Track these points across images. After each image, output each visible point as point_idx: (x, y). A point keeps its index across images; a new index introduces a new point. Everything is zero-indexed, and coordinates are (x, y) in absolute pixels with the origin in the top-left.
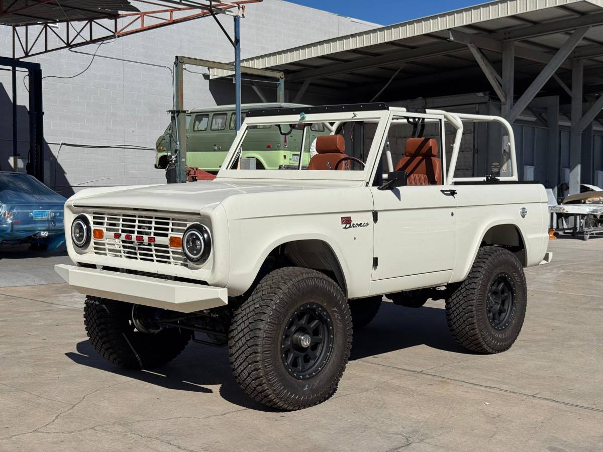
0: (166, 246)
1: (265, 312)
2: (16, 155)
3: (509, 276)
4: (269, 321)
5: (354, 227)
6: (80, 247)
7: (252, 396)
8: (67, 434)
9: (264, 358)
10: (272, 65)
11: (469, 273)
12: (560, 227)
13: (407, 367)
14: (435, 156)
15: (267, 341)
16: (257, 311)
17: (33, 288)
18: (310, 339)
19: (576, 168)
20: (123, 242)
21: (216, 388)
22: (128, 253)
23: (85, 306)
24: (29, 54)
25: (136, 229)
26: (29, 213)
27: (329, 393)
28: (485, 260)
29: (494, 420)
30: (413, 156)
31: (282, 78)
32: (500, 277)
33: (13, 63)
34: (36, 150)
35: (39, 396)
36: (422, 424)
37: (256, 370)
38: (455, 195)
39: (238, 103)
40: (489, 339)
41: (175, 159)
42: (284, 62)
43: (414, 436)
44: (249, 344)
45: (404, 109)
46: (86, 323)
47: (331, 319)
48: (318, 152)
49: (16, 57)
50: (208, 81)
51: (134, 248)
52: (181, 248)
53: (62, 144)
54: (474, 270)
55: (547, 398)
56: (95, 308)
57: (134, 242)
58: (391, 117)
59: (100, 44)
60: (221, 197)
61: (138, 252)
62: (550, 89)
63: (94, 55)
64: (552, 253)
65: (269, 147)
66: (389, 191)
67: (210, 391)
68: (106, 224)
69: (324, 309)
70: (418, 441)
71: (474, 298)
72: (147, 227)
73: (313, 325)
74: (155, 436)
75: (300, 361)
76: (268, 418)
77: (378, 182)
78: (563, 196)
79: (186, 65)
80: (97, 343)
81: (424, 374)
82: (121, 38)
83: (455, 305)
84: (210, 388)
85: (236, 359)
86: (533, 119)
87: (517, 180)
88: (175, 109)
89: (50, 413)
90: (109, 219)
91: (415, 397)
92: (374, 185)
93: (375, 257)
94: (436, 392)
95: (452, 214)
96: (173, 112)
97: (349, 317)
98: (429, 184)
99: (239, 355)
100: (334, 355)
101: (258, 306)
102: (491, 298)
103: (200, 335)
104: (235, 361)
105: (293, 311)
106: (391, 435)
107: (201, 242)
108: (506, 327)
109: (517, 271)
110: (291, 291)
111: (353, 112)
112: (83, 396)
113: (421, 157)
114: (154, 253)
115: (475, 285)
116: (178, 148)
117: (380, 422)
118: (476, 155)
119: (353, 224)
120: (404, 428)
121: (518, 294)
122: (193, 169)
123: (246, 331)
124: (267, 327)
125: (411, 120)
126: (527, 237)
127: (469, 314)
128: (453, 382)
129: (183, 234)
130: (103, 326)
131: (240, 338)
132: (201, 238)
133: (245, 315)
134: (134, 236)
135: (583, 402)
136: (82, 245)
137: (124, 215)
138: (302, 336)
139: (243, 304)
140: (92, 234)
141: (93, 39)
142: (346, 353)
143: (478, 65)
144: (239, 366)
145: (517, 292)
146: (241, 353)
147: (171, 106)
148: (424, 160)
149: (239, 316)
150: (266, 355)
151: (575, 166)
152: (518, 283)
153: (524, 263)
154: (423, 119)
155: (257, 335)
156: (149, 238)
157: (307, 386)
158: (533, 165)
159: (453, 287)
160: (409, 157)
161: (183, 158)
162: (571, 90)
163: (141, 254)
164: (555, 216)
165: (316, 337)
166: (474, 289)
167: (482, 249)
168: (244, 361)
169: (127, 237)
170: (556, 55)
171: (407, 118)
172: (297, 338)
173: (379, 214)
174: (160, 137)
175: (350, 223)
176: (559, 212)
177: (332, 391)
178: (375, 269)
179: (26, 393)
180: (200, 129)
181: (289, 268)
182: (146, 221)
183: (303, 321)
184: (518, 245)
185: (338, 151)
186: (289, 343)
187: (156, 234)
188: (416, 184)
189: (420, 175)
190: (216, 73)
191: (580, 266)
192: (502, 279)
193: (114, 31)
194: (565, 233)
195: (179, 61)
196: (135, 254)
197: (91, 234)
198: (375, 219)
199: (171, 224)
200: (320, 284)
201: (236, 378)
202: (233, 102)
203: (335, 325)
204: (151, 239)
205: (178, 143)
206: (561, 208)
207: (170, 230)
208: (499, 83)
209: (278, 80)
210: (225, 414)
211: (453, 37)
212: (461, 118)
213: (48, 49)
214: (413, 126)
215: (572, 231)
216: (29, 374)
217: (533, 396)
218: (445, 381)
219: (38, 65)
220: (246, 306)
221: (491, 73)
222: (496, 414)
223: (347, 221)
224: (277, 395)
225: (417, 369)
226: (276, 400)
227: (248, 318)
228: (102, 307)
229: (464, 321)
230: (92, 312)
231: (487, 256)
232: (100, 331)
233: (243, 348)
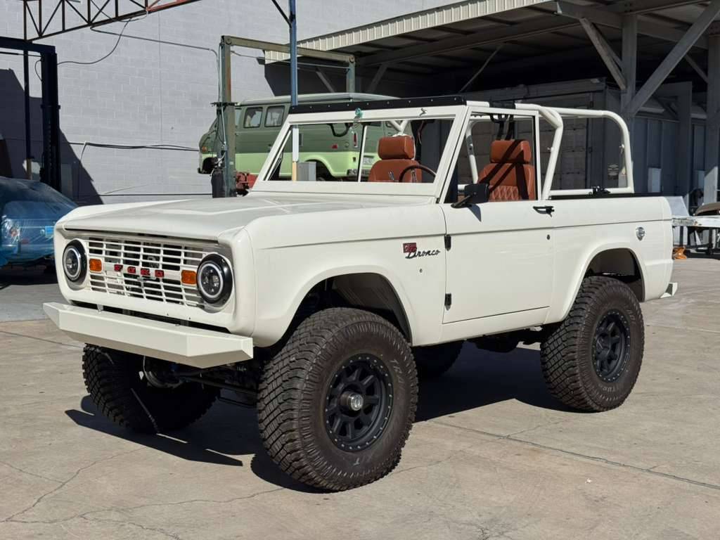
0: (178, 283)
1: (302, 367)
2: (30, 157)
3: (622, 314)
4: (307, 378)
5: (420, 256)
6: (73, 281)
7: (289, 472)
8: (49, 525)
9: (301, 426)
10: (341, 46)
11: (571, 311)
12: (692, 244)
13: (490, 431)
14: (528, 163)
15: (304, 405)
16: (292, 366)
17: (40, 323)
18: (362, 400)
19: (713, 171)
20: (126, 275)
21: (247, 459)
22: (133, 289)
23: (84, 354)
24: (44, 34)
25: (141, 260)
26: (40, 229)
27: (388, 469)
28: (590, 294)
29: (597, 503)
30: (501, 163)
31: (352, 62)
32: (611, 315)
33: (24, 45)
34: (51, 152)
35: (21, 470)
36: (504, 510)
37: (291, 441)
38: (552, 213)
39: (293, 94)
40: (595, 393)
41: (221, 162)
42: (354, 43)
43: (492, 527)
44: (282, 408)
45: (487, 104)
46: (86, 375)
47: (389, 373)
48: (380, 157)
49: (28, 38)
50: (263, 66)
51: (139, 284)
52: (195, 285)
53: (87, 144)
54: (577, 306)
55: (667, 473)
56: (96, 358)
57: (138, 276)
58: (470, 113)
59: (128, 22)
60: (246, 219)
61: (144, 289)
62: (681, 73)
63: (121, 35)
64: (676, 284)
65: (335, 147)
66: (466, 210)
67: (239, 463)
68: (104, 252)
69: (381, 363)
70: (497, 534)
71: (577, 343)
72: (154, 257)
73: (366, 382)
74: (159, 527)
75: (350, 427)
76: (307, 502)
77: (452, 197)
78: (696, 204)
79: (235, 47)
80: (99, 402)
81: (511, 439)
82: (152, 14)
83: (552, 351)
84: (239, 459)
85: (266, 426)
86: (661, 110)
87: (633, 191)
88: (221, 101)
89: (32, 494)
90: (108, 246)
91: (498, 471)
92: (446, 201)
93: (447, 293)
94: (525, 465)
95: (548, 237)
96: (218, 105)
97: (413, 371)
98: (519, 200)
99: (271, 422)
100: (394, 419)
101: (294, 359)
102: (598, 342)
103: (225, 393)
104: (265, 429)
105: (340, 365)
106: (462, 526)
107: (219, 278)
108: (617, 378)
109: (632, 308)
110: (337, 340)
111: (420, 108)
112: (76, 471)
113: (510, 164)
114: (163, 290)
115: (577, 326)
116: (225, 149)
117: (451, 507)
118: (589, 155)
119: (419, 252)
120: (480, 516)
121: (633, 337)
122: (244, 174)
123: (278, 391)
124: (305, 386)
125: (496, 117)
126: (646, 265)
127: (569, 363)
128: (547, 451)
129: (197, 267)
130: (105, 380)
131: (272, 401)
132: (219, 272)
133: (278, 371)
134: (138, 268)
135: (712, 480)
136: (77, 279)
137: (126, 242)
138: (352, 396)
139: (276, 355)
140: (88, 265)
141: (120, 15)
142: (409, 416)
143: (592, 44)
144: (270, 436)
145: (632, 333)
146: (273, 420)
147: (216, 97)
148: (514, 168)
149: (271, 372)
150: (304, 423)
151: (712, 168)
152: (633, 322)
153: (640, 296)
154: (512, 116)
155: (292, 397)
156: (156, 271)
157: (358, 460)
158: (659, 167)
159: (549, 330)
160: (495, 164)
161: (232, 161)
162: (707, 74)
163: (147, 292)
164: (686, 230)
165: (370, 397)
166: (576, 331)
167: (587, 279)
168: (276, 430)
169: (130, 269)
170: (689, 31)
171: (491, 115)
172: (346, 399)
173: (453, 239)
174: (205, 135)
175: (415, 251)
176: (691, 225)
177: (391, 465)
178: (447, 309)
179: (6, 466)
180: (251, 125)
181: (336, 309)
182: (153, 249)
183: (354, 378)
184: (633, 274)
185: (406, 157)
186: (335, 405)
187: (165, 267)
188: (503, 200)
189: (509, 187)
190: (273, 57)
191: (713, 294)
192: (611, 318)
193: (144, 5)
194: (698, 251)
195: (226, 43)
196: (141, 291)
197: (86, 265)
198: (448, 244)
199: (183, 254)
200: (375, 330)
201: (268, 450)
202: (288, 92)
203: (394, 381)
204: (159, 273)
205: (225, 143)
206: (692, 221)
207: (182, 261)
208: (618, 66)
209: (347, 65)
210: (253, 496)
211: (562, 9)
212: (560, 114)
213: (66, 28)
214: (499, 125)
215: (706, 248)
216: (15, 440)
217: (649, 471)
218: (537, 449)
219: (53, 48)
220: (279, 359)
221: (609, 55)
222: (600, 496)
223: (410, 248)
224: (319, 472)
225: (503, 433)
226: (318, 479)
227: (282, 375)
228: (104, 356)
229: (564, 371)
230: (91, 362)
231: (593, 290)
232: (102, 386)
233: (275, 413)
